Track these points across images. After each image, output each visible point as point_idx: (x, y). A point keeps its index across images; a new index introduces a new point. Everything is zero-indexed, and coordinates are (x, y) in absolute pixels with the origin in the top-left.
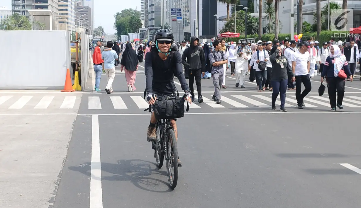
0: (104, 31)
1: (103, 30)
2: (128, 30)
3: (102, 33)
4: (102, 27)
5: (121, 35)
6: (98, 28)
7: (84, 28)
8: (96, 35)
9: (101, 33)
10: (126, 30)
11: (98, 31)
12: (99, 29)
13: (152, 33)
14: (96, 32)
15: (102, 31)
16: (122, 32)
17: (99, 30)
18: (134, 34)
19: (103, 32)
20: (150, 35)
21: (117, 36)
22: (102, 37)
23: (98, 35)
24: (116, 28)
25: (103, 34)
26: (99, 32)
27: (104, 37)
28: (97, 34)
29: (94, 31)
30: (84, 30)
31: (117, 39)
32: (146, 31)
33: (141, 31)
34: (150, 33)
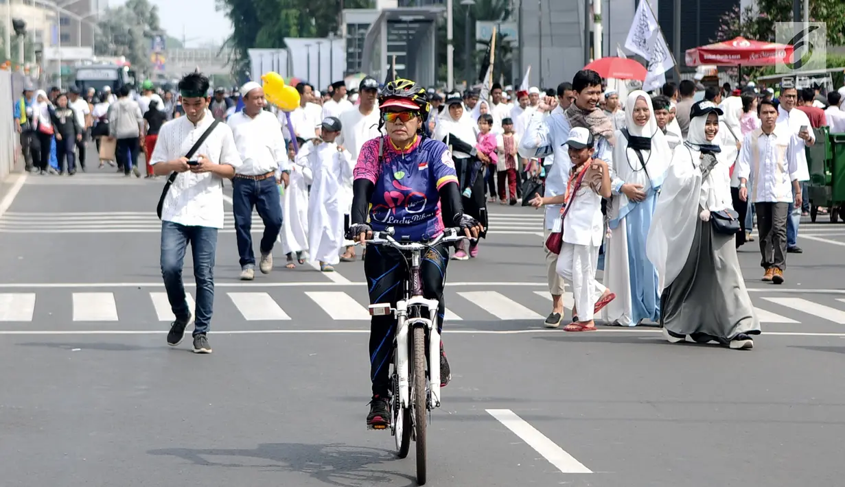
0: (162, 25)
1: (152, 20)
3: (152, 38)
5: (251, 52)
8: (112, 46)
9: (146, 35)
10: (283, 16)
11: (127, 27)
12: (132, 13)
13: (400, 38)
14: (113, 29)
15: (147, 28)
16: (261, 35)
17: (129, 20)
18: (322, 40)
19: (155, 28)
20: (390, 49)
21: (232, 53)
22: (153, 58)
23: (122, 48)
25: (158, 39)
26: (130, 32)
27: (162, 59)
28: (117, 42)
29: (103, 25)
31: (232, 69)
32: (370, 28)
33: (353, 29)
34: (388, 40)
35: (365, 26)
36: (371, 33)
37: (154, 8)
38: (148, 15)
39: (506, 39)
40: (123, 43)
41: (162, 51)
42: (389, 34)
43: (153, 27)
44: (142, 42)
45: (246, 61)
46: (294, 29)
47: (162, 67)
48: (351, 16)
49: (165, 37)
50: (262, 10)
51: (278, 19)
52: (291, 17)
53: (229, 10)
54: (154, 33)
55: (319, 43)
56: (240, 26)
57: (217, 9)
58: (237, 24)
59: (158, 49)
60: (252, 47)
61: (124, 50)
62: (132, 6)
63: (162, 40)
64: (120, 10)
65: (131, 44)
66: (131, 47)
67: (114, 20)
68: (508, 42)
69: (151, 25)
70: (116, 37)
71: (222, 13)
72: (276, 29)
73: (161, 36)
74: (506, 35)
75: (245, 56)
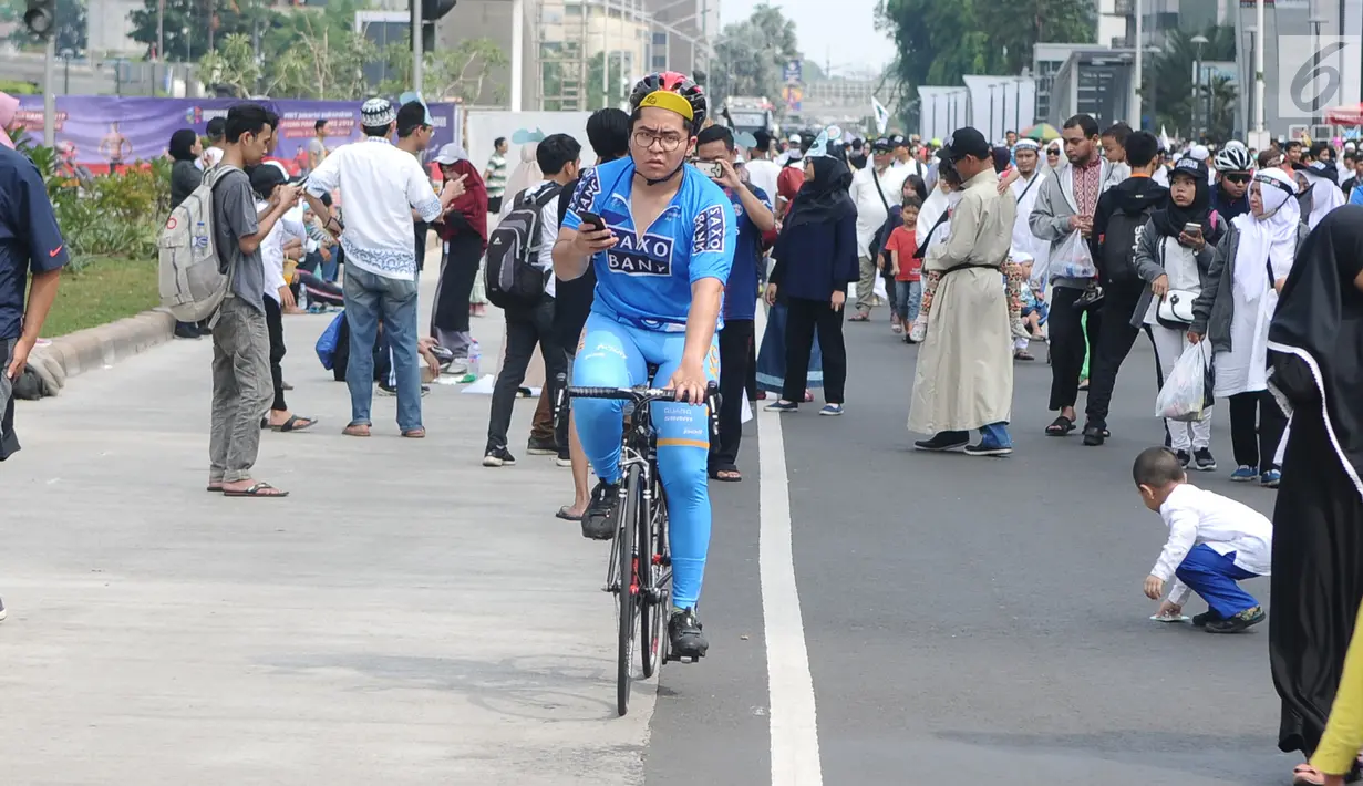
0: (799, 48)
1: (787, 42)
2: (977, 48)
3: (785, 65)
4: (786, 15)
5: (922, 90)
6: (754, 20)
7: (638, 20)
9: (777, 61)
10: (965, 41)
11: (753, 51)
12: (761, 32)
13: (1090, 83)
14: (734, 53)
15: (779, 51)
16: (936, 67)
17: (755, 40)
18: (1011, 80)
19: (791, 53)
20: (1081, 93)
21: (895, 90)
22: (785, 93)
24: (894, 28)
25: (793, 67)
26: (757, 58)
27: (797, 94)
29: (720, 49)
30: (638, 33)
31: (897, 111)
32: (1062, 67)
33: (1046, 67)
34: (1079, 85)
35: (1057, 65)
36: (1062, 75)
37: (791, 24)
38: (781, 34)
39: (1229, 83)
40: (746, 73)
41: (798, 83)
42: (1080, 76)
43: (788, 49)
44: (773, 71)
45: (915, 102)
46: (979, 60)
47: (796, 106)
48: (1044, 52)
49: (801, 64)
50: (938, 32)
51: (959, 45)
52: (975, 42)
53: (892, 29)
54: (789, 58)
55: (1004, 84)
56: (909, 52)
57: (877, 27)
58: (903, 49)
59: (792, 80)
60: (924, 84)
61: (748, 83)
62: (759, 22)
63: (798, 68)
64: (744, 26)
65: (758, 75)
66: (757, 79)
67: (735, 41)
68: (1232, 87)
69: (784, 48)
70: (738, 64)
71: (883, 33)
72: (954, 59)
73: (797, 62)
74: (1228, 79)
75: (914, 95)
